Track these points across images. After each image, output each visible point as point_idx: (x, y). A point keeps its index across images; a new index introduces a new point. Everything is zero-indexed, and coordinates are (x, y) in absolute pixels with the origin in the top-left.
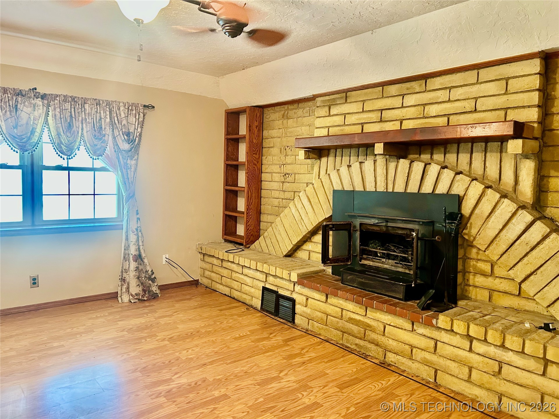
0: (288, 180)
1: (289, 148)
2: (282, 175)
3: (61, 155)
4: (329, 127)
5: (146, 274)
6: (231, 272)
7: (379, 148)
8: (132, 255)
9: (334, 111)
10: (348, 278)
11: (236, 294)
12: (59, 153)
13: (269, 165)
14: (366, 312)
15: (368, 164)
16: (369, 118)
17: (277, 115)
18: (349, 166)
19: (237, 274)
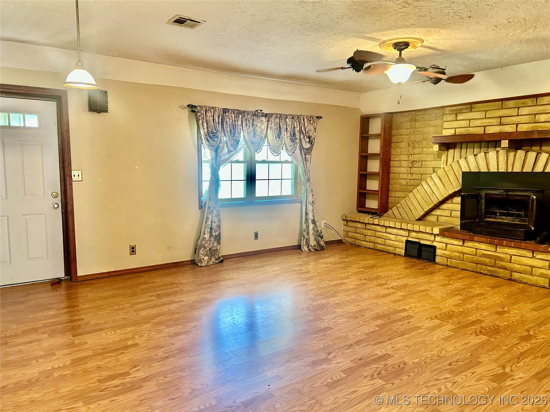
0: (415, 166)
1: (416, 142)
2: (410, 162)
3: (273, 153)
4: (455, 128)
5: (317, 233)
6: (374, 232)
7: (505, 143)
8: (311, 219)
9: (460, 117)
10: (478, 230)
11: (380, 247)
12: (272, 152)
13: (398, 155)
14: (496, 249)
15: (492, 154)
16: (490, 122)
17: (406, 119)
18: (475, 155)
19: (381, 233)
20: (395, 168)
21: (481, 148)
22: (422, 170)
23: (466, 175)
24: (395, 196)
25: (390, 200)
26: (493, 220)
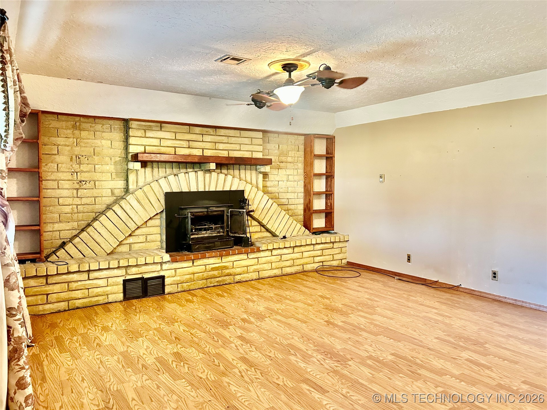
0: (84, 186)
1: (84, 157)
2: (75, 182)
4: (145, 146)
6: (66, 285)
7: (213, 166)
9: (149, 134)
13: (53, 172)
15: (191, 175)
16: (180, 144)
17: (64, 124)
18: (175, 175)
19: (79, 283)
20: (49, 190)
21: (172, 168)
22: (95, 192)
23: (170, 197)
24: (51, 230)
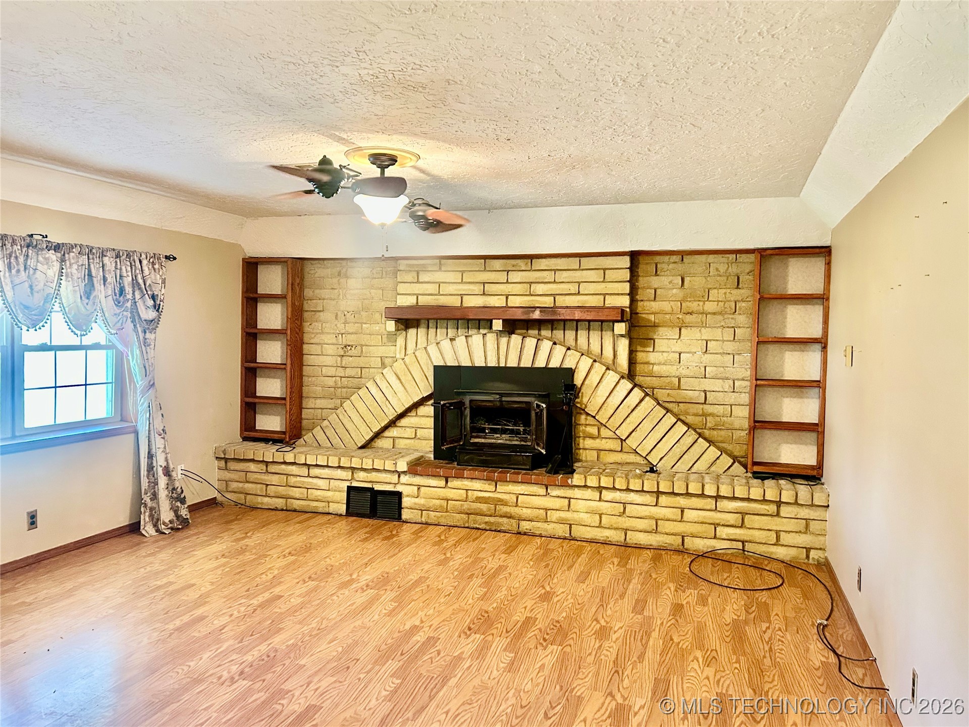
0: (350, 353)
1: (350, 313)
2: (340, 347)
4: (417, 296)
5: (173, 493)
6: (285, 478)
7: (498, 325)
8: (161, 466)
9: (424, 277)
10: (465, 458)
11: (296, 504)
12: (72, 327)
13: (317, 333)
14: (496, 487)
15: (476, 339)
16: (469, 289)
17: (329, 271)
18: (452, 340)
19: (298, 479)
20: (312, 356)
21: (458, 329)
22: (361, 362)
23: (441, 372)
24: (313, 407)
25: (305, 414)
26: (483, 441)
